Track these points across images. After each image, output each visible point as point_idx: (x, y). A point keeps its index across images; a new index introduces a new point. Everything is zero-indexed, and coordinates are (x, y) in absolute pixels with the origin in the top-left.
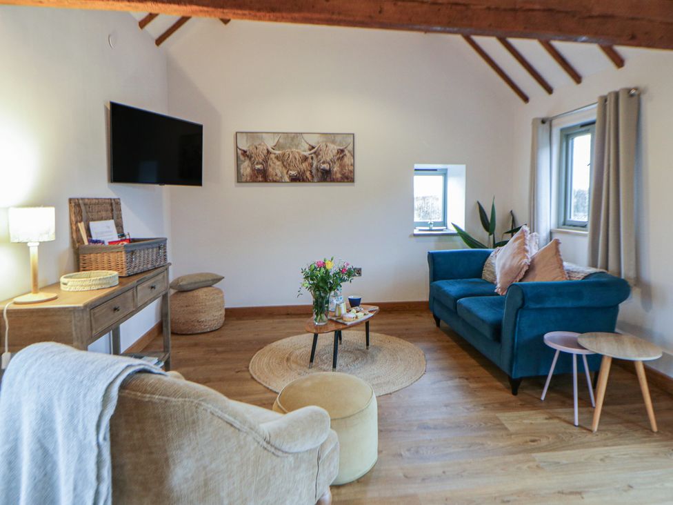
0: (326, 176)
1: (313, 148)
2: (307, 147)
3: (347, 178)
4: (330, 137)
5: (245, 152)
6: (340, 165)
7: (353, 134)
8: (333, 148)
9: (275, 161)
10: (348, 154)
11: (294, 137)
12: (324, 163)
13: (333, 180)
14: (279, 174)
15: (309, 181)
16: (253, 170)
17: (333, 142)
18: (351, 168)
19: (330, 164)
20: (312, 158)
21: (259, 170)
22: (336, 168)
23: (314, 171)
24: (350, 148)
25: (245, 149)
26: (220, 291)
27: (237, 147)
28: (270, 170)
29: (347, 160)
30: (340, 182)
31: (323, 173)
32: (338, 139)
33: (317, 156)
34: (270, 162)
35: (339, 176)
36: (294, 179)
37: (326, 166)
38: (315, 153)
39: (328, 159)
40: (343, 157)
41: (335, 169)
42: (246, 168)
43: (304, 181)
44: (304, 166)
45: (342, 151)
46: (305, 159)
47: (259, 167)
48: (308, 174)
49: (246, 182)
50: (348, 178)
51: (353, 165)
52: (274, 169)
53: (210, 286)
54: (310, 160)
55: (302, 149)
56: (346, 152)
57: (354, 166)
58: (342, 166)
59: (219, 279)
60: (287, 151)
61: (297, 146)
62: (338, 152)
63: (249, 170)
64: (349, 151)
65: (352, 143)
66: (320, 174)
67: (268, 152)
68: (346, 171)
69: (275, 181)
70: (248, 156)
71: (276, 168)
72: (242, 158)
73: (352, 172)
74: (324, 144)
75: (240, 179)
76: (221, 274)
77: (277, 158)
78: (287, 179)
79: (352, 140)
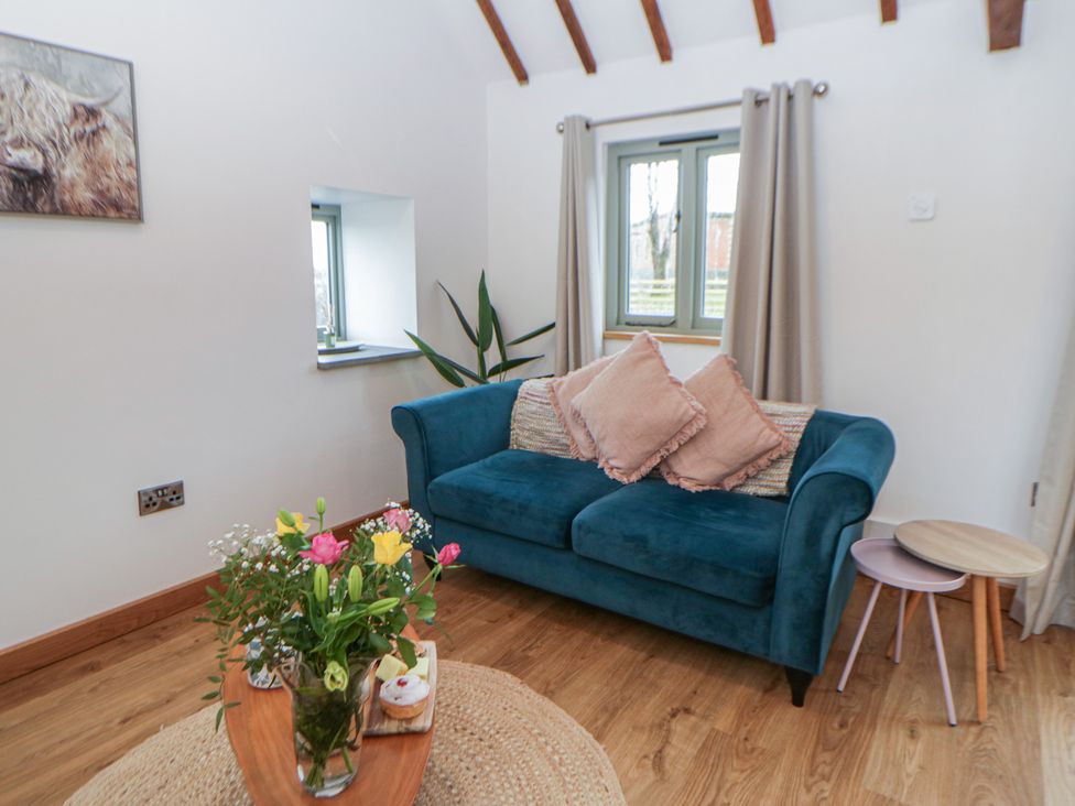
0: (30, 194)
3: (117, 207)
6: (88, 160)
7: (130, 65)
10: (115, 128)
12: (19, 143)
13: (62, 211)
17: (54, 75)
18: (129, 175)
19: (44, 153)
22: (71, 170)
24: (121, 105)
29: (112, 145)
30: (92, 216)
31: (15, 180)
32: (74, 68)
35: (84, 196)
37: (31, 159)
39: (37, 134)
40: (94, 133)
41: (68, 172)
45: (92, 113)
50: (119, 207)
51: (135, 164)
56: (107, 118)
57: (138, 170)
58: (96, 166)
62: (76, 115)
64: (118, 119)
65: (127, 92)
68: (111, 181)
73: (134, 187)
74: (14, 75)
79: (124, 82)
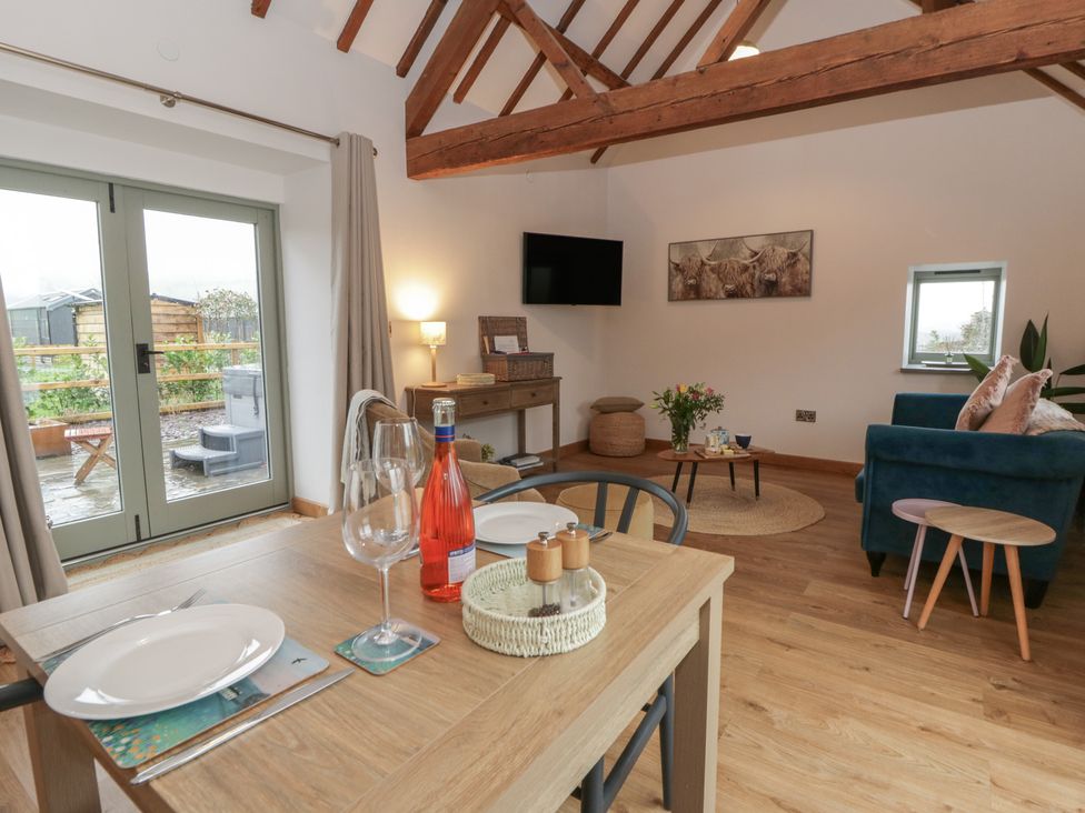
0: (771, 289)
1: (756, 254)
2: (748, 253)
3: (800, 291)
4: (778, 238)
5: (678, 265)
6: (791, 274)
7: (812, 231)
8: (783, 252)
9: (710, 273)
10: (803, 259)
11: (732, 243)
12: (769, 272)
13: (781, 295)
14: (714, 289)
15: (749, 297)
16: (685, 286)
17: (783, 244)
18: (806, 277)
19: (777, 274)
20: (754, 267)
21: (691, 285)
22: (785, 279)
23: (756, 284)
24: (806, 249)
25: (678, 262)
26: (641, 418)
27: (670, 261)
28: (704, 284)
29: (802, 267)
30: (791, 296)
31: (766, 286)
32: (790, 239)
33: (761, 264)
34: (704, 276)
35: (788, 288)
36: (731, 295)
37: (772, 277)
38: (758, 260)
39: (775, 267)
40: (795, 263)
41: (783, 280)
42: (679, 286)
43: (743, 296)
44: (745, 276)
45: (795, 255)
46: (745, 268)
47: (692, 281)
48: (748, 288)
49: (678, 300)
50: (802, 290)
51: (810, 273)
52: (708, 283)
53: (631, 411)
54: (751, 270)
55: (743, 256)
56: (800, 256)
58: (793, 275)
59: (641, 405)
60: (725, 261)
61: (736, 253)
62: (788, 257)
63: (680, 286)
64: (804, 255)
65: (809, 244)
66: (763, 287)
67: (703, 264)
68: (798, 281)
69: (709, 298)
70: (680, 270)
71: (711, 282)
72: (674, 273)
73: (809, 282)
74: (770, 248)
75: (671, 298)
76: (641, 400)
77: (713, 270)
78: (722, 295)
79: (808, 239)
